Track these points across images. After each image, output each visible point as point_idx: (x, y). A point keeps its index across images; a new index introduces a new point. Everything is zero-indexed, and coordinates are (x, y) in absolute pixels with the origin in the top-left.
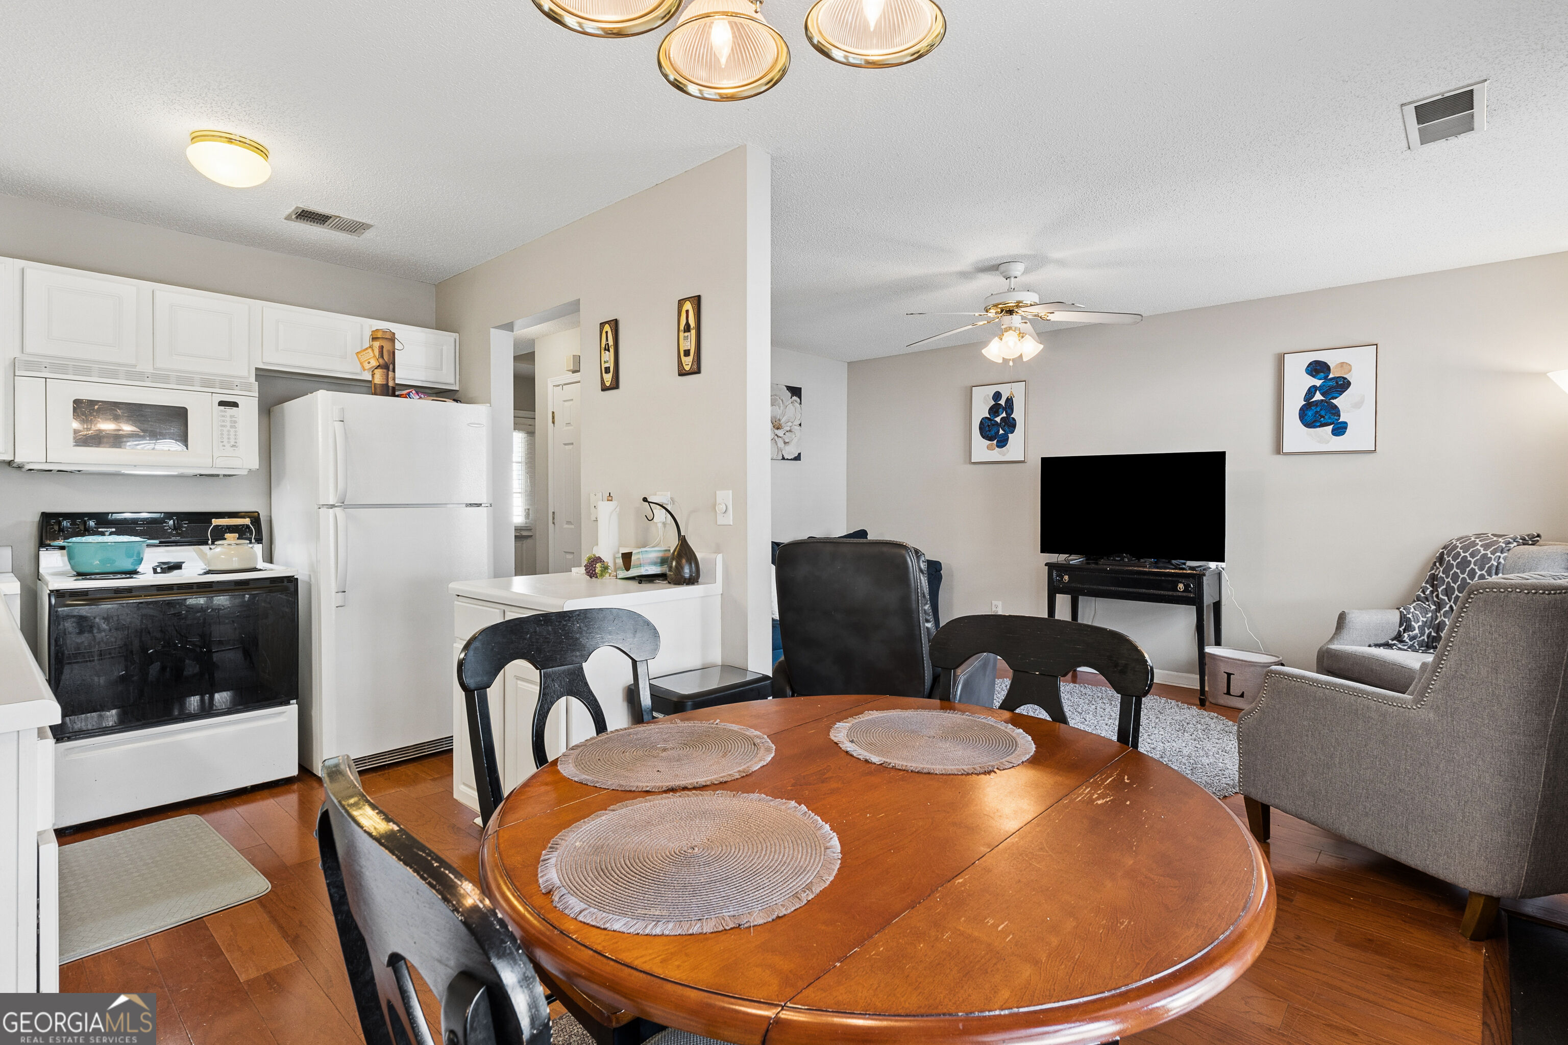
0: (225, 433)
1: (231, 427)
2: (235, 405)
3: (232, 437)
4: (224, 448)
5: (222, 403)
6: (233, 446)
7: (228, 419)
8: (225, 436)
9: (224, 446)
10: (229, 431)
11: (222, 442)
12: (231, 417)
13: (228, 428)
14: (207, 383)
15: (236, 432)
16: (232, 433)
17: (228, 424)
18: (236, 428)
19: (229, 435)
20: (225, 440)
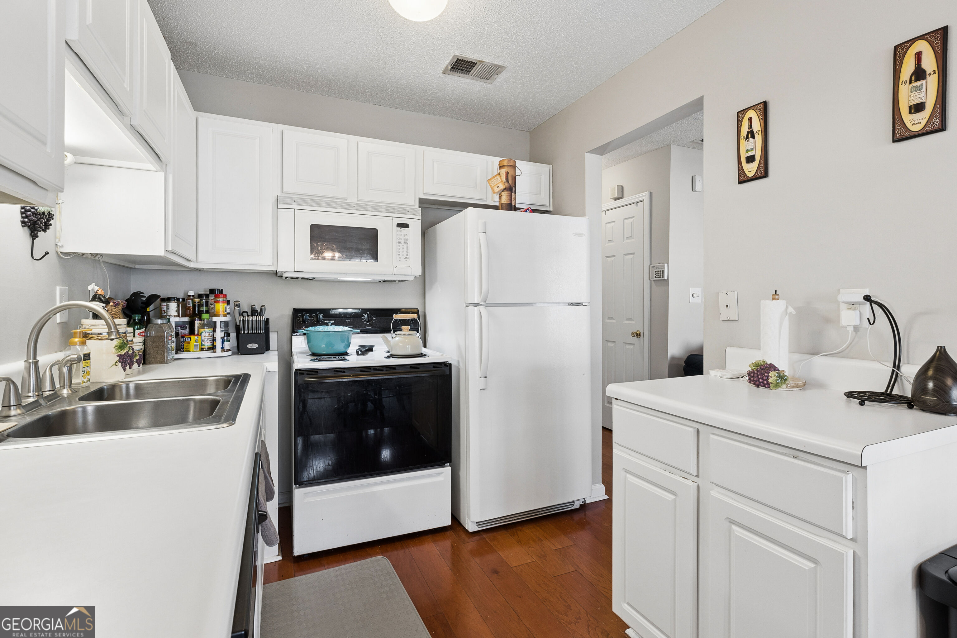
0: (401, 248)
1: (405, 243)
2: (407, 226)
3: (405, 251)
4: (400, 259)
5: (399, 225)
6: (406, 258)
7: (403, 237)
8: (401, 250)
9: (400, 258)
10: (403, 246)
11: (399, 255)
12: (405, 235)
13: (403, 244)
14: (390, 210)
15: (407, 247)
16: (405, 248)
17: (403, 241)
18: (407, 244)
19: (403, 249)
20: (401, 253)
